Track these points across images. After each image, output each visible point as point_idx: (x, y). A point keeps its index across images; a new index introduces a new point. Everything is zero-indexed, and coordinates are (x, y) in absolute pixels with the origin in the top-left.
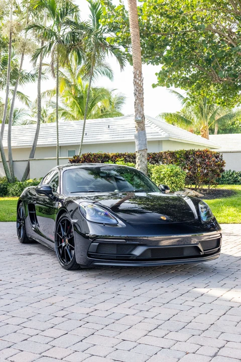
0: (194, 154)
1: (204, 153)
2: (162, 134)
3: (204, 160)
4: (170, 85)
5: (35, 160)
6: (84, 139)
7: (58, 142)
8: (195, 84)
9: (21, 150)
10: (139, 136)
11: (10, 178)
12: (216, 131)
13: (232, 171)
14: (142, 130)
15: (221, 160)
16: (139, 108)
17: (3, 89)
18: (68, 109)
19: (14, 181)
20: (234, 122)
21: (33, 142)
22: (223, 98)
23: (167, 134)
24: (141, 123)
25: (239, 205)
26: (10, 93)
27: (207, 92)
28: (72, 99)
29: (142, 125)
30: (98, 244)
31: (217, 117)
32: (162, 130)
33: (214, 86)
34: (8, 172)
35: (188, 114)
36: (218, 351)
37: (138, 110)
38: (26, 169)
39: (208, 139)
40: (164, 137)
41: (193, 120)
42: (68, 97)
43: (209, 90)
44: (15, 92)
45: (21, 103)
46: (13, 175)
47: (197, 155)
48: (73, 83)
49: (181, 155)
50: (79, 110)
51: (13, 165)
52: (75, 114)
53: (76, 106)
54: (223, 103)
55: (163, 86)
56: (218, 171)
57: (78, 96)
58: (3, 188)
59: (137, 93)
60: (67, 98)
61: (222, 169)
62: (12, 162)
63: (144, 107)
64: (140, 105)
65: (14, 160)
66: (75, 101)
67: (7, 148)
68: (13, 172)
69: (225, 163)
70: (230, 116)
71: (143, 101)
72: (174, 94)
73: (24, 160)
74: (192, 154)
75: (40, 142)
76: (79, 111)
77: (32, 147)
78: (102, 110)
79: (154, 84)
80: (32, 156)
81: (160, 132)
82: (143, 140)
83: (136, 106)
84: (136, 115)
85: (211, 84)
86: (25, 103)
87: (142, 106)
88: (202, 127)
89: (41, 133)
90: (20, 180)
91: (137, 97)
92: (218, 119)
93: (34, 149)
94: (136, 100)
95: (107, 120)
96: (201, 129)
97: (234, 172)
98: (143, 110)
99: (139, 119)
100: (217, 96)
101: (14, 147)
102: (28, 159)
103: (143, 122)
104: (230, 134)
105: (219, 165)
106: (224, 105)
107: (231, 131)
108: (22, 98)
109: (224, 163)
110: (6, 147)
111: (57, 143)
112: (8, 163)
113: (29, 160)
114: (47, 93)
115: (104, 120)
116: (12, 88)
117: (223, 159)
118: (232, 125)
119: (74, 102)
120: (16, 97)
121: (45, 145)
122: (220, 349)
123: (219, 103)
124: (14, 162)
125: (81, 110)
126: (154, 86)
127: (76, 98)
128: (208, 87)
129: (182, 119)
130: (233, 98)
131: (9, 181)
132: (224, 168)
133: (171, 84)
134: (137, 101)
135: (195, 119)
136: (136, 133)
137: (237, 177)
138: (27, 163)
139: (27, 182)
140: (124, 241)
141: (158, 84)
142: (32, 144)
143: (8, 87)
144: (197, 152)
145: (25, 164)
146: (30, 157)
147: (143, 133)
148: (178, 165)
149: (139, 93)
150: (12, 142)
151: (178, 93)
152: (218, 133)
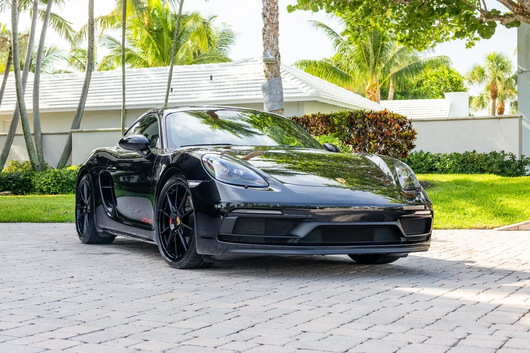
0: (364, 117)
1: (380, 116)
2: (304, 90)
3: (380, 128)
4: (319, 7)
5: (82, 132)
6: (169, 97)
7: (124, 101)
8: (361, 7)
9: (57, 115)
10: (270, 86)
11: (37, 163)
12: (391, 94)
13: (425, 153)
14: (275, 77)
15: (410, 128)
16: (271, 39)
17: (25, 7)
18: (137, 50)
19: (44, 168)
20: (421, 82)
21: (78, 102)
22: (407, 31)
23: (312, 91)
24: (273, 65)
25: (441, 201)
26: (38, 16)
27: (381, 21)
28: (146, 33)
29: (276, 68)
30: (236, 218)
31: (394, 70)
32: (304, 85)
33: (393, 11)
34: (34, 152)
35: (344, 62)
36: (458, 342)
37: (268, 42)
38: (66, 149)
39: (379, 103)
40: (308, 95)
41: (352, 72)
42: (139, 28)
43: (385, 17)
44: (46, 15)
45: (57, 34)
46: (41, 158)
47: (368, 119)
48: (145, 5)
49: (341, 119)
50: (156, 52)
51: (42, 140)
52: (150, 59)
53: (151, 45)
54: (408, 40)
55: (305, 9)
56: (405, 146)
57: (155, 28)
58: (24, 180)
59: (268, 14)
60: (136, 31)
61: (411, 144)
62: (39, 135)
63: (279, 38)
64: (272, 34)
65: (43, 131)
66: (150, 36)
67: (32, 112)
68: (42, 153)
69: (416, 134)
70: (416, 68)
71: (277, 28)
72: (321, 29)
73: (62, 132)
74: (360, 118)
75: (91, 103)
76: (157, 54)
77: (76, 110)
78: (194, 54)
79: (290, 6)
80: (76, 125)
81: (300, 87)
82: (277, 94)
83: (265, 36)
84: (265, 51)
85: (387, 7)
86: (64, 36)
87: (276, 36)
88: (369, 85)
89: (92, 87)
90: (55, 166)
91: (268, 20)
92: (396, 73)
93: (79, 115)
94: (266, 26)
95: (207, 67)
96: (367, 88)
97: (427, 154)
98: (277, 43)
99: (272, 57)
100: (398, 28)
101: (44, 109)
102: (69, 130)
103: (277, 62)
104: (415, 100)
105: (406, 137)
106: (410, 44)
107: (415, 96)
108: (60, 25)
109: (414, 133)
110: (29, 110)
111: (122, 104)
112: (33, 138)
113: (71, 132)
114: (100, 20)
115: (203, 66)
116: (42, 7)
117: (413, 128)
118: (418, 86)
119: (149, 38)
120: (48, 24)
121: (99, 107)
122: (460, 340)
123: (401, 41)
124: (45, 137)
125: (159, 53)
126: (291, 9)
127: (150, 29)
128: (383, 12)
129: (334, 72)
130: (424, 32)
131: (34, 168)
132: (414, 143)
133: (321, 5)
134: (268, 28)
135: (357, 72)
136: (265, 81)
137: (433, 163)
138: (67, 137)
139: (68, 169)
140: (279, 212)
141: (297, 7)
142: (77, 106)
143: (36, 4)
144: (369, 114)
145: (64, 140)
146: (73, 127)
147: (277, 81)
148: (335, 137)
149: (271, 14)
150: (40, 101)
151: (328, 28)
152: (395, 98)
